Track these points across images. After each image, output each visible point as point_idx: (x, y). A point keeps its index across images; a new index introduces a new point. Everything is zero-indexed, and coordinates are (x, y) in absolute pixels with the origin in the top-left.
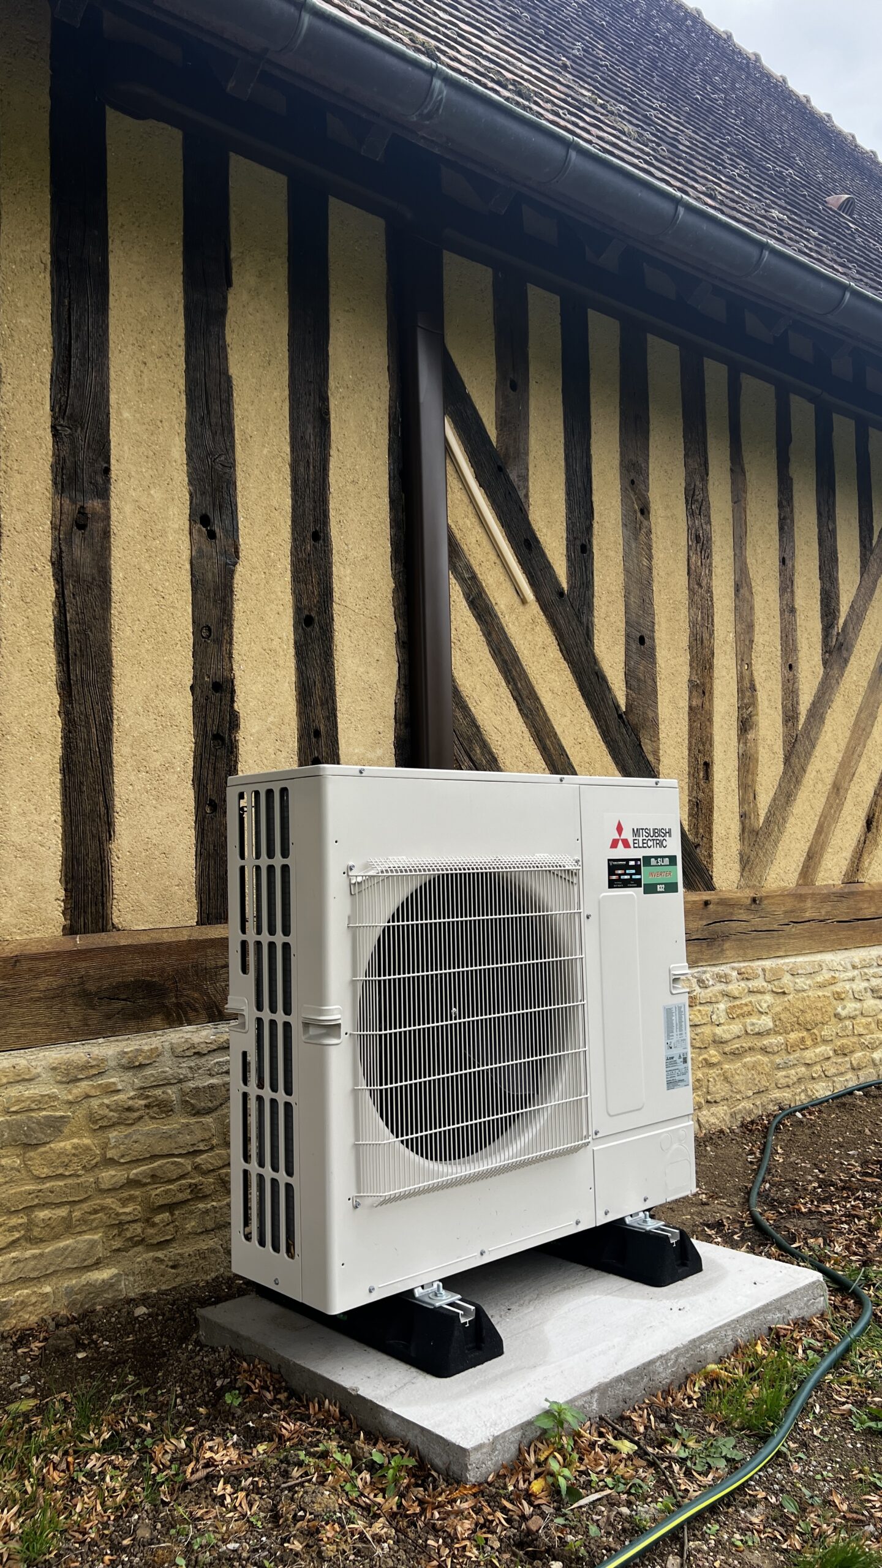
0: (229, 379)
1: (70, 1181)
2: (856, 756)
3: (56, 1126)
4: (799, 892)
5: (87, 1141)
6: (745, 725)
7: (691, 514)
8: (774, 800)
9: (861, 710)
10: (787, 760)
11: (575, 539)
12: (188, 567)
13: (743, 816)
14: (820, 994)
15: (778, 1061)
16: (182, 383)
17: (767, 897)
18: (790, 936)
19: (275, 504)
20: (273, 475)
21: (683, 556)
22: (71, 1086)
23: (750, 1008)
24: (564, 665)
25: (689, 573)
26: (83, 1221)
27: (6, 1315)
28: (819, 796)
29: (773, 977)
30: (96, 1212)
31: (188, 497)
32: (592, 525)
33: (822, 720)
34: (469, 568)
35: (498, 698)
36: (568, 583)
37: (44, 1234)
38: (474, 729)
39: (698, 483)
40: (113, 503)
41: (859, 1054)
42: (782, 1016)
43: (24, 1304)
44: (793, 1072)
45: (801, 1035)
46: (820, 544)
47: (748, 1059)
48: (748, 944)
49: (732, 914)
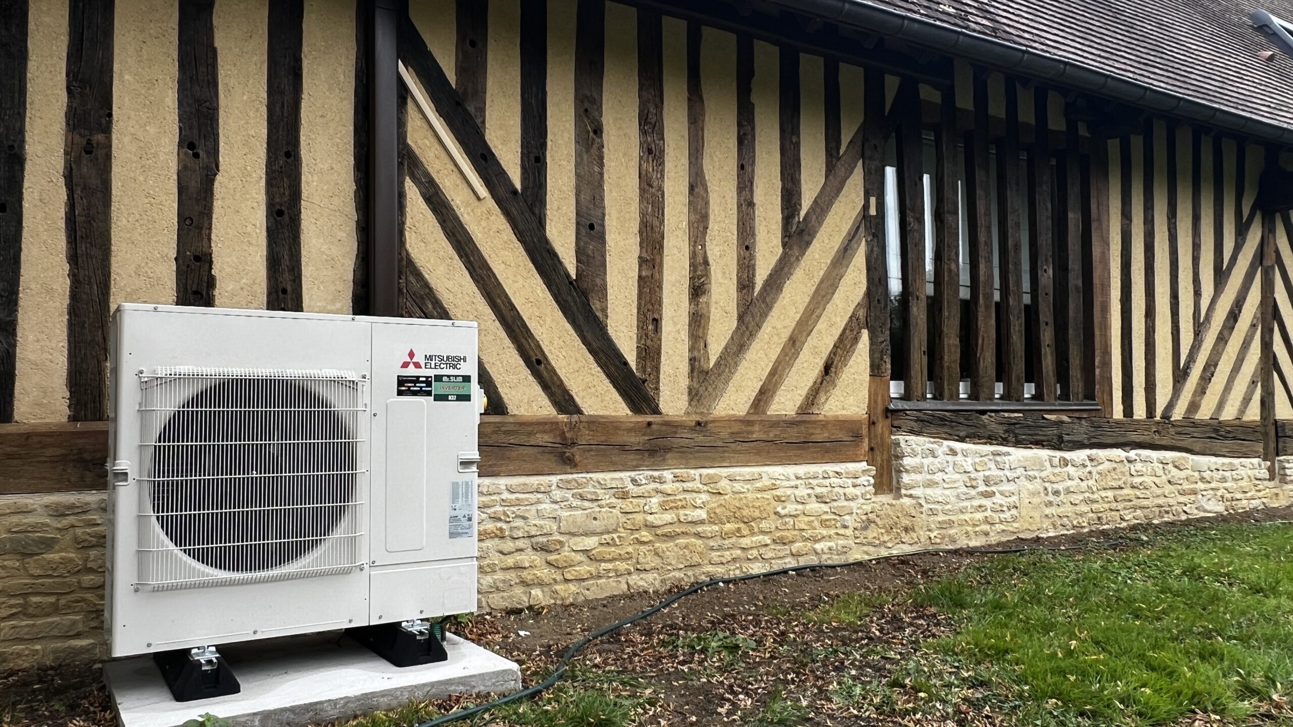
0: (214, 51)
1: (57, 580)
2: (814, 316)
3: (49, 544)
4: (747, 418)
5: (72, 555)
6: (698, 290)
7: (643, 132)
8: (726, 348)
9: (822, 282)
10: (741, 318)
11: (529, 153)
12: (175, 177)
13: (692, 360)
14: (759, 496)
15: (712, 544)
16: (175, 55)
17: (713, 422)
18: (735, 451)
19: (252, 133)
20: (251, 114)
21: (635, 163)
22: (59, 519)
23: (684, 503)
24: (518, 244)
25: (640, 177)
26: (67, 606)
27: (5, 661)
28: (774, 346)
29: (713, 480)
30: (77, 601)
31: (178, 131)
32: (546, 143)
33: (780, 289)
34: (427, 175)
35: (451, 268)
36: (522, 184)
37: (36, 612)
38: (427, 291)
39: (651, 109)
40: (114, 136)
41: (797, 545)
42: (717, 511)
43: (19, 655)
44: (728, 553)
45: (737, 526)
46: (782, 154)
47: (682, 541)
48: (691, 456)
49: (676, 432)
